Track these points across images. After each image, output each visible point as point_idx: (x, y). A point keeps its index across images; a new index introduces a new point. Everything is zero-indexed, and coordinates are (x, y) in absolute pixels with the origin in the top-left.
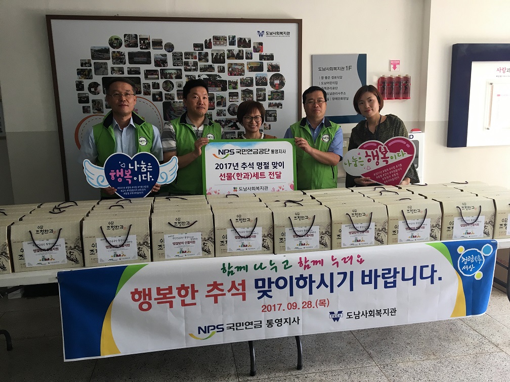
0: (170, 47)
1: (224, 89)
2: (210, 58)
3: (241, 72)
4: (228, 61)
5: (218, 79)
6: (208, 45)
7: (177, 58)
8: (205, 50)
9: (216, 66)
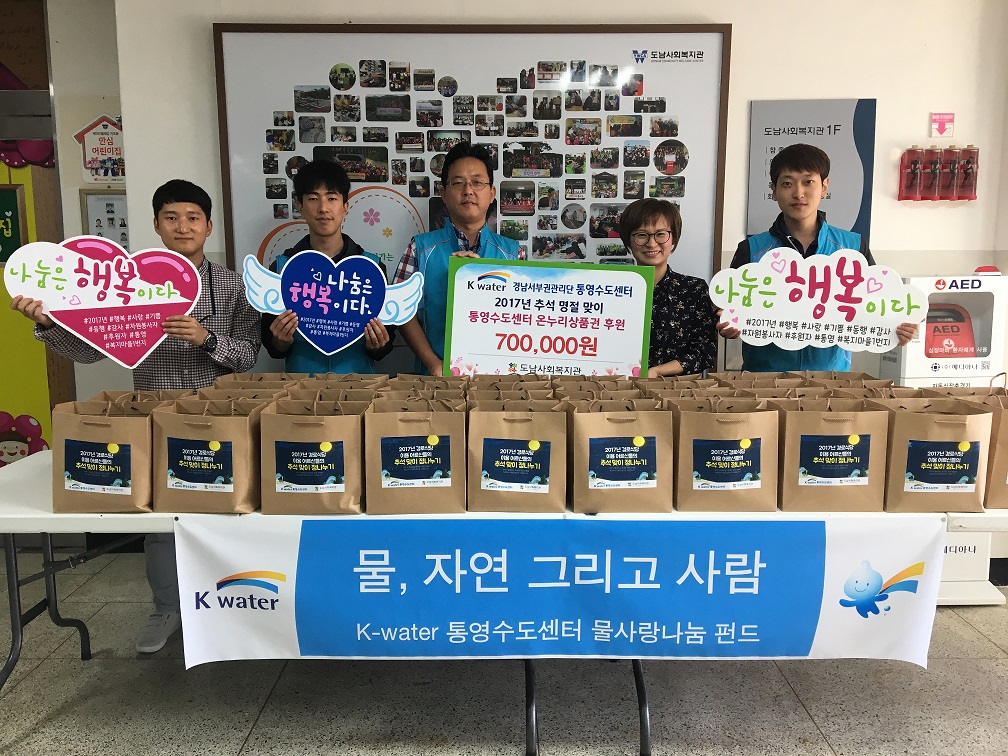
0: (449, 87)
1: (556, 173)
2: (529, 107)
3: (593, 138)
4: (566, 115)
5: (546, 151)
6: (527, 80)
7: (463, 107)
8: (521, 92)
9: (541, 124)
